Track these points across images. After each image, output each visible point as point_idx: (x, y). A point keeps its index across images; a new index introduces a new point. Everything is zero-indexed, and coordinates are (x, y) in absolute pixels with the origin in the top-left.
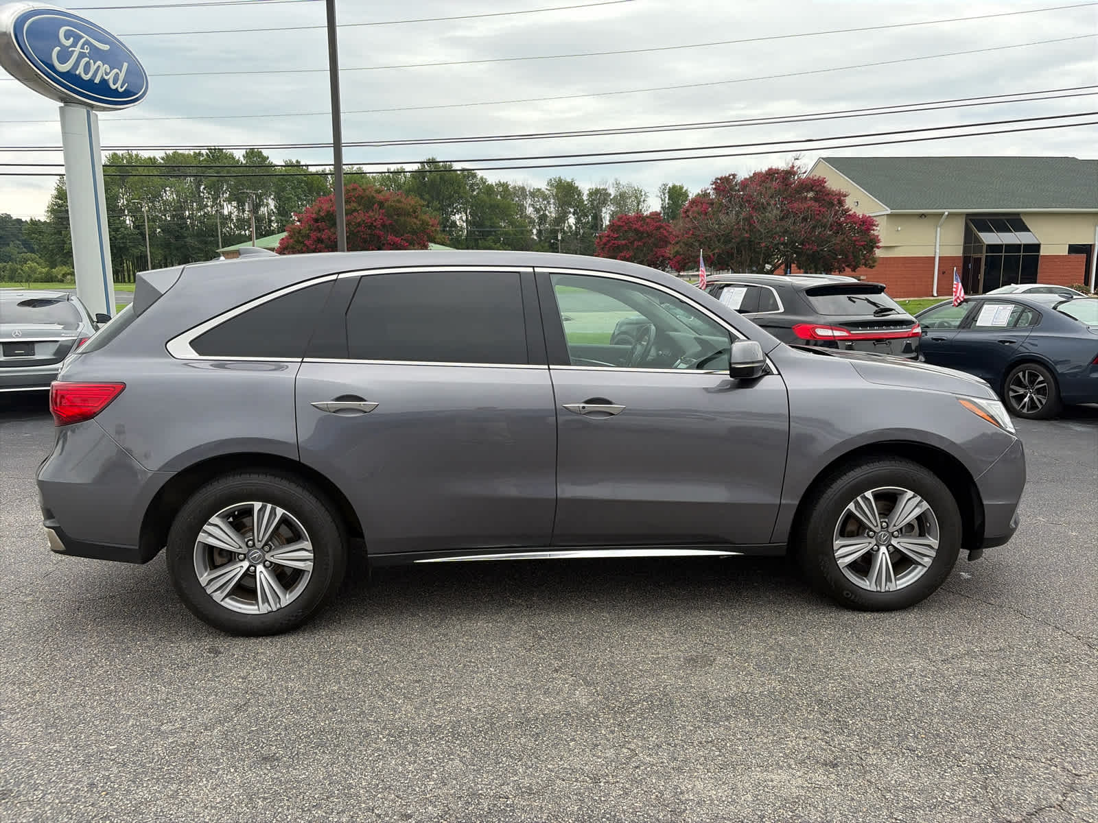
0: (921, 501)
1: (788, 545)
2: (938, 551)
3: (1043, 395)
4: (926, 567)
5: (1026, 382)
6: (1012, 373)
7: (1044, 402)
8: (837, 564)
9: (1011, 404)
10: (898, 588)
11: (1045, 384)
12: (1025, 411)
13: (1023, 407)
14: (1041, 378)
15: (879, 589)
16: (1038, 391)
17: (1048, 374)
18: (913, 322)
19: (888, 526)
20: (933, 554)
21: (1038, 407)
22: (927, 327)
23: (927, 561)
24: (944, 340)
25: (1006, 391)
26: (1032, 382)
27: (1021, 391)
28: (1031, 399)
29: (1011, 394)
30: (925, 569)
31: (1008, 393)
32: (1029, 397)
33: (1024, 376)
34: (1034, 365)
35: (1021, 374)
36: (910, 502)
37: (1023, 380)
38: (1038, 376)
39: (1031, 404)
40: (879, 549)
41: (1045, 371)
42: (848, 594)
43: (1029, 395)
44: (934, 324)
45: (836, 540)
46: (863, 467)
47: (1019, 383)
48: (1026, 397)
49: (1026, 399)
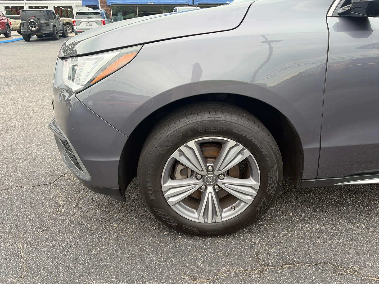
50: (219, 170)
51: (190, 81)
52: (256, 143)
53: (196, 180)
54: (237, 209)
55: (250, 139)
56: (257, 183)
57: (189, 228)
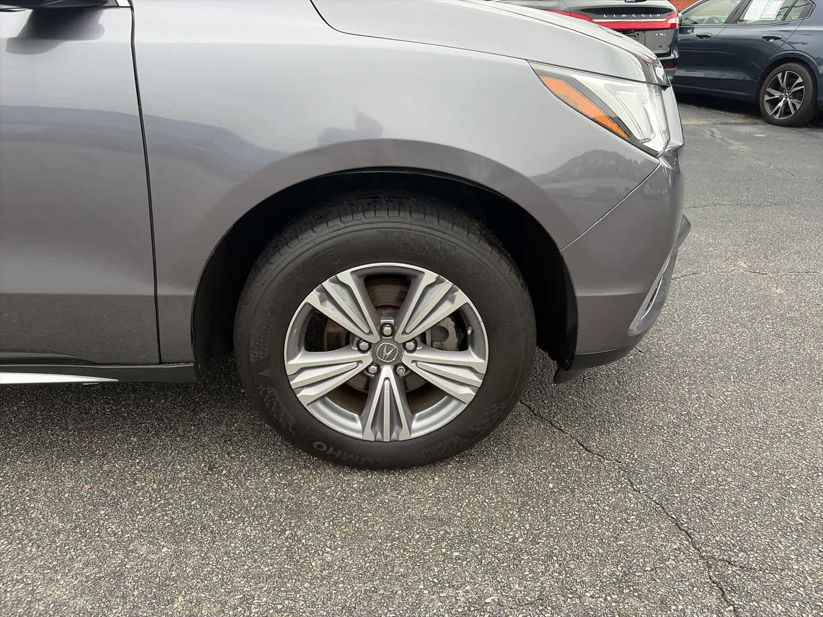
0: (451, 291)
1: (196, 366)
2: (486, 378)
3: (798, 99)
4: (465, 403)
5: (783, 84)
6: (772, 73)
7: (798, 106)
8: (297, 398)
9: (764, 109)
10: (414, 435)
11: (803, 87)
12: (777, 117)
13: (776, 113)
14: (800, 80)
15: (379, 436)
16: (795, 95)
17: (808, 75)
18: (670, 10)
19: (393, 333)
20: (478, 381)
21: (790, 113)
22: (696, 23)
23: (467, 393)
24: (709, 37)
25: (761, 95)
26: (789, 85)
27: (777, 95)
28: (786, 104)
29: (767, 98)
30: (463, 407)
31: (764, 97)
32: (784, 101)
33: (783, 77)
34: (794, 65)
35: (779, 76)
36: (431, 291)
37: (780, 81)
38: (797, 78)
39: (785, 109)
40: (379, 371)
41: (805, 71)
42: (319, 446)
43: (784, 99)
44: (704, 19)
45: (290, 358)
46: (331, 224)
47: (777, 87)
48: (780, 101)
49: (781, 104)
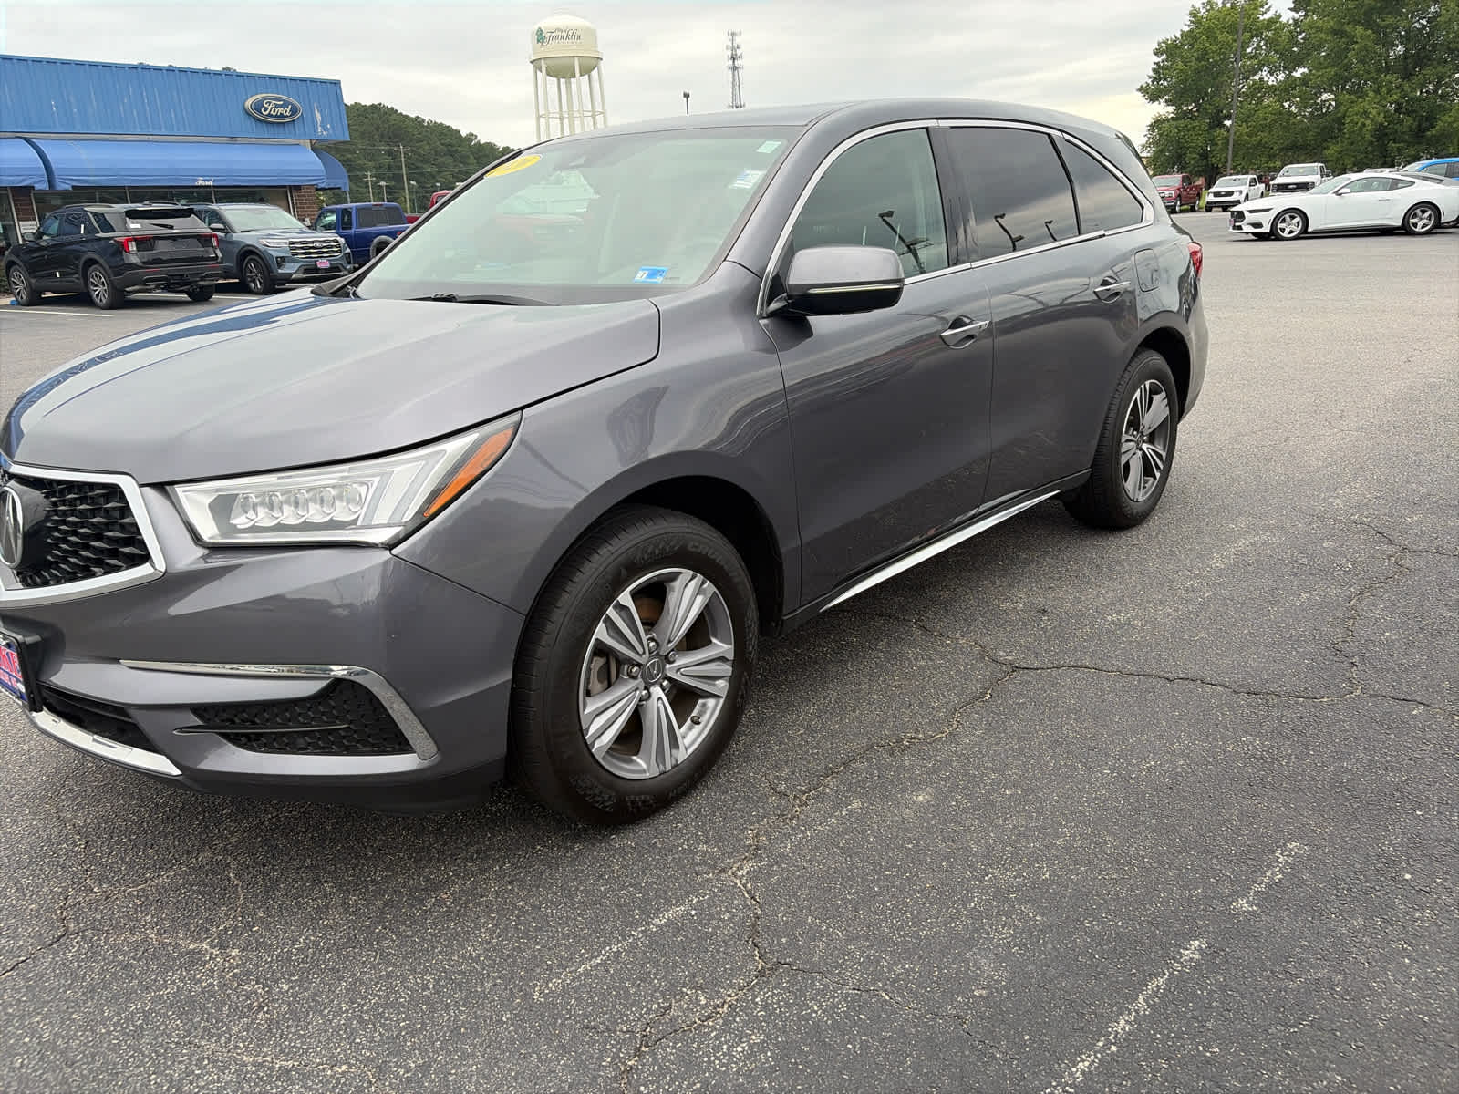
50: (670, 641)
51: (618, 469)
52: (722, 563)
53: (631, 681)
54: (704, 719)
55: (713, 557)
56: (730, 647)
57: (637, 799)
